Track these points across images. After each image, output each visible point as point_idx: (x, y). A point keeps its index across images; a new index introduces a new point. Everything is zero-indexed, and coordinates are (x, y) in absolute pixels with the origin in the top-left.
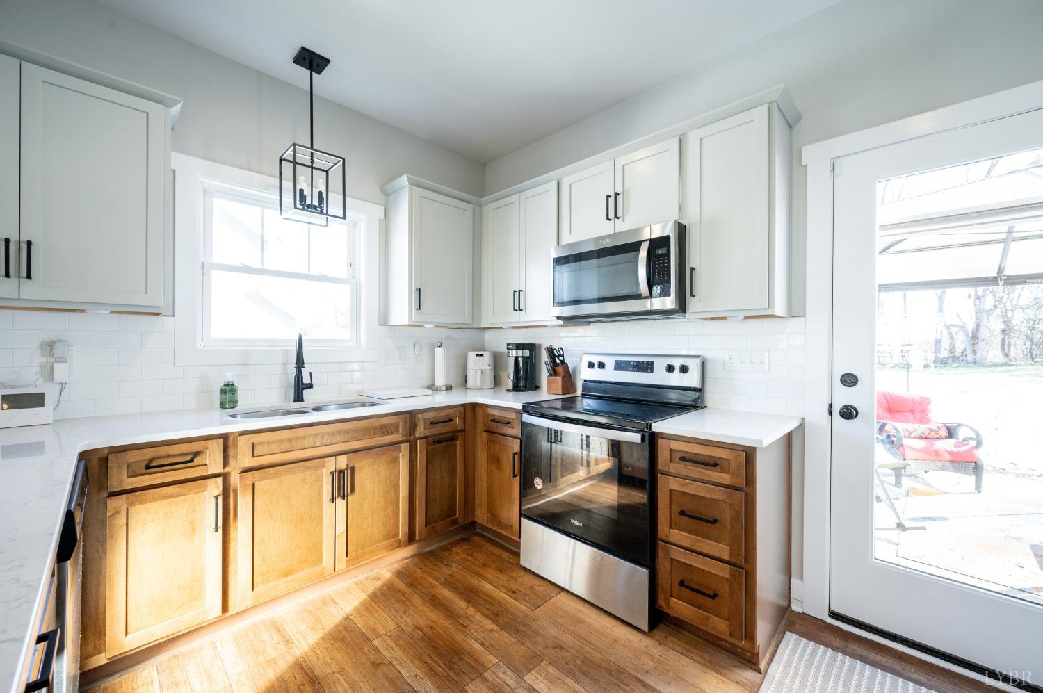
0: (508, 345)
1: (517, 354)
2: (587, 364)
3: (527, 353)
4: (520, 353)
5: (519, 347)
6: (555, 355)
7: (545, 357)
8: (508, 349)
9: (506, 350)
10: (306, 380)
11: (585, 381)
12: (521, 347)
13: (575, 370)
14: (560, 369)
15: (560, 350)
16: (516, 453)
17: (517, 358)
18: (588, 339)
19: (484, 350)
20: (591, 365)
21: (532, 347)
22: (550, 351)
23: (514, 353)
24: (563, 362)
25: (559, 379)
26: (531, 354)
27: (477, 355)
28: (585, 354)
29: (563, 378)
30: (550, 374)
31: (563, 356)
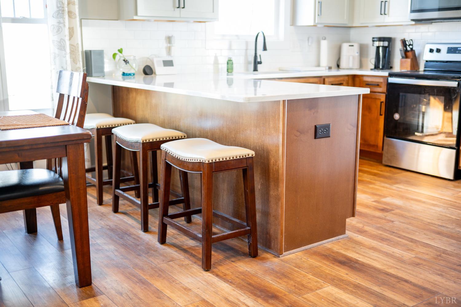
0: (373, 38)
1: (379, 44)
2: (429, 50)
3: (386, 44)
4: (381, 44)
5: (381, 39)
6: (406, 45)
7: (398, 46)
8: (373, 41)
9: (371, 42)
10: (259, 60)
11: (427, 61)
12: (382, 39)
13: (419, 55)
14: (410, 54)
15: (411, 41)
16: (383, 102)
17: (378, 48)
18: (429, 34)
19: (354, 42)
20: (431, 51)
21: (389, 40)
22: (404, 42)
23: (377, 44)
24: (412, 49)
25: (409, 61)
26: (389, 44)
27: (350, 46)
28: (428, 43)
29: (412, 60)
30: (403, 57)
31: (412, 45)
